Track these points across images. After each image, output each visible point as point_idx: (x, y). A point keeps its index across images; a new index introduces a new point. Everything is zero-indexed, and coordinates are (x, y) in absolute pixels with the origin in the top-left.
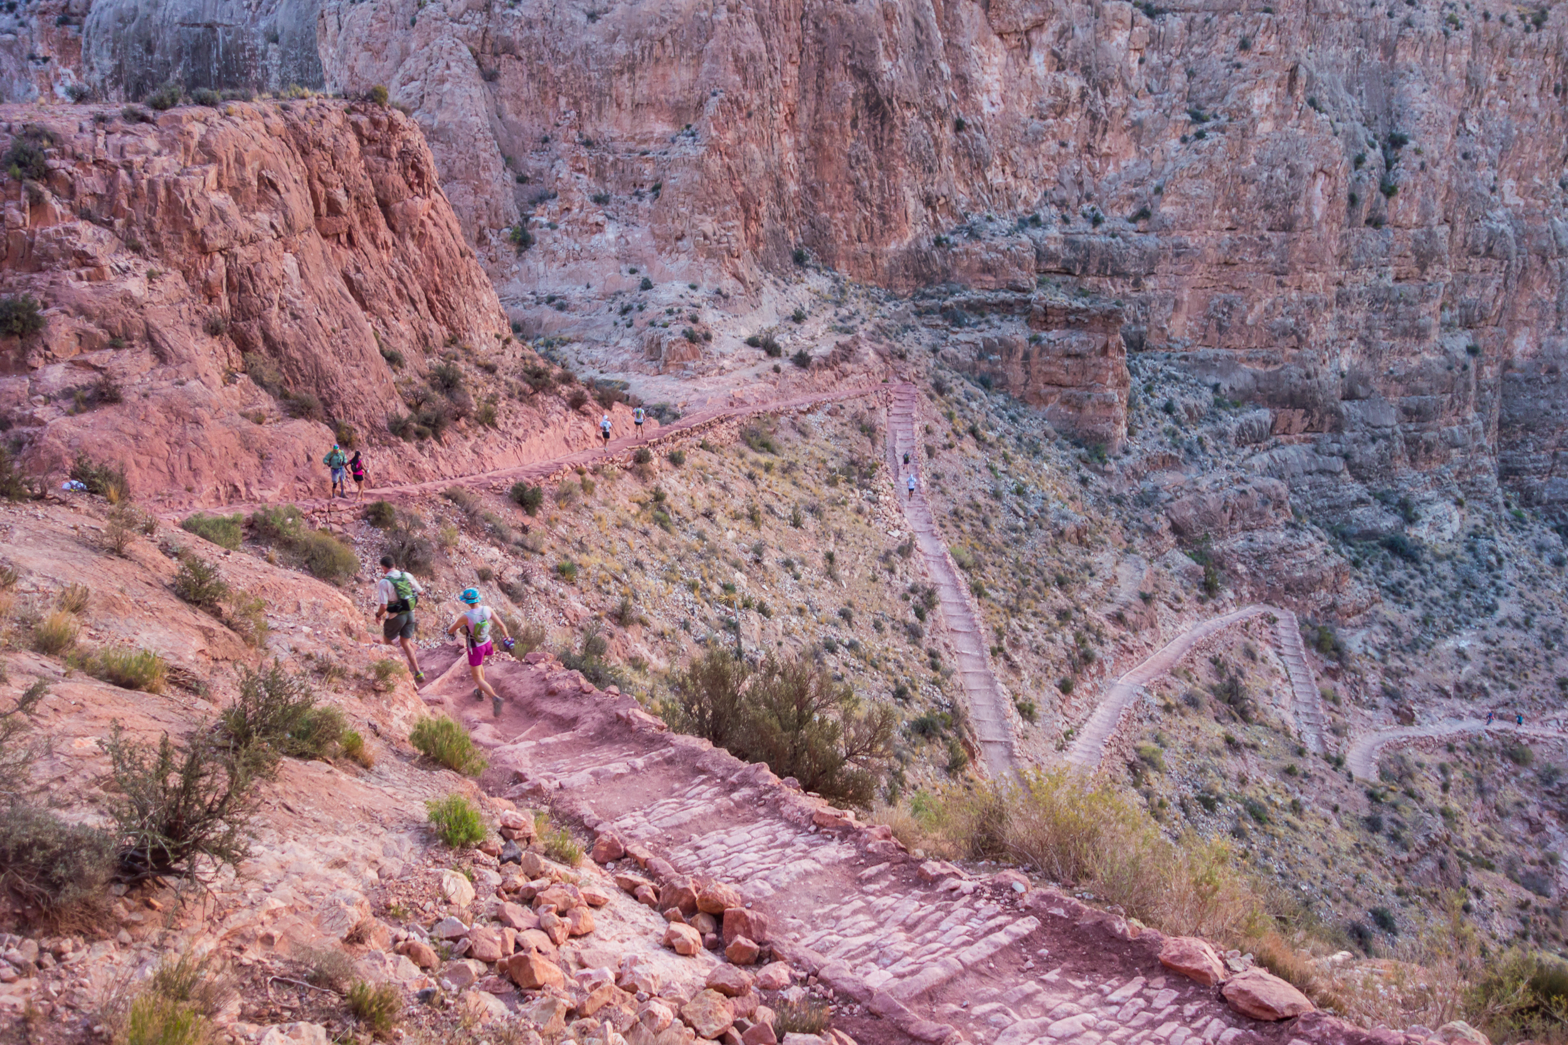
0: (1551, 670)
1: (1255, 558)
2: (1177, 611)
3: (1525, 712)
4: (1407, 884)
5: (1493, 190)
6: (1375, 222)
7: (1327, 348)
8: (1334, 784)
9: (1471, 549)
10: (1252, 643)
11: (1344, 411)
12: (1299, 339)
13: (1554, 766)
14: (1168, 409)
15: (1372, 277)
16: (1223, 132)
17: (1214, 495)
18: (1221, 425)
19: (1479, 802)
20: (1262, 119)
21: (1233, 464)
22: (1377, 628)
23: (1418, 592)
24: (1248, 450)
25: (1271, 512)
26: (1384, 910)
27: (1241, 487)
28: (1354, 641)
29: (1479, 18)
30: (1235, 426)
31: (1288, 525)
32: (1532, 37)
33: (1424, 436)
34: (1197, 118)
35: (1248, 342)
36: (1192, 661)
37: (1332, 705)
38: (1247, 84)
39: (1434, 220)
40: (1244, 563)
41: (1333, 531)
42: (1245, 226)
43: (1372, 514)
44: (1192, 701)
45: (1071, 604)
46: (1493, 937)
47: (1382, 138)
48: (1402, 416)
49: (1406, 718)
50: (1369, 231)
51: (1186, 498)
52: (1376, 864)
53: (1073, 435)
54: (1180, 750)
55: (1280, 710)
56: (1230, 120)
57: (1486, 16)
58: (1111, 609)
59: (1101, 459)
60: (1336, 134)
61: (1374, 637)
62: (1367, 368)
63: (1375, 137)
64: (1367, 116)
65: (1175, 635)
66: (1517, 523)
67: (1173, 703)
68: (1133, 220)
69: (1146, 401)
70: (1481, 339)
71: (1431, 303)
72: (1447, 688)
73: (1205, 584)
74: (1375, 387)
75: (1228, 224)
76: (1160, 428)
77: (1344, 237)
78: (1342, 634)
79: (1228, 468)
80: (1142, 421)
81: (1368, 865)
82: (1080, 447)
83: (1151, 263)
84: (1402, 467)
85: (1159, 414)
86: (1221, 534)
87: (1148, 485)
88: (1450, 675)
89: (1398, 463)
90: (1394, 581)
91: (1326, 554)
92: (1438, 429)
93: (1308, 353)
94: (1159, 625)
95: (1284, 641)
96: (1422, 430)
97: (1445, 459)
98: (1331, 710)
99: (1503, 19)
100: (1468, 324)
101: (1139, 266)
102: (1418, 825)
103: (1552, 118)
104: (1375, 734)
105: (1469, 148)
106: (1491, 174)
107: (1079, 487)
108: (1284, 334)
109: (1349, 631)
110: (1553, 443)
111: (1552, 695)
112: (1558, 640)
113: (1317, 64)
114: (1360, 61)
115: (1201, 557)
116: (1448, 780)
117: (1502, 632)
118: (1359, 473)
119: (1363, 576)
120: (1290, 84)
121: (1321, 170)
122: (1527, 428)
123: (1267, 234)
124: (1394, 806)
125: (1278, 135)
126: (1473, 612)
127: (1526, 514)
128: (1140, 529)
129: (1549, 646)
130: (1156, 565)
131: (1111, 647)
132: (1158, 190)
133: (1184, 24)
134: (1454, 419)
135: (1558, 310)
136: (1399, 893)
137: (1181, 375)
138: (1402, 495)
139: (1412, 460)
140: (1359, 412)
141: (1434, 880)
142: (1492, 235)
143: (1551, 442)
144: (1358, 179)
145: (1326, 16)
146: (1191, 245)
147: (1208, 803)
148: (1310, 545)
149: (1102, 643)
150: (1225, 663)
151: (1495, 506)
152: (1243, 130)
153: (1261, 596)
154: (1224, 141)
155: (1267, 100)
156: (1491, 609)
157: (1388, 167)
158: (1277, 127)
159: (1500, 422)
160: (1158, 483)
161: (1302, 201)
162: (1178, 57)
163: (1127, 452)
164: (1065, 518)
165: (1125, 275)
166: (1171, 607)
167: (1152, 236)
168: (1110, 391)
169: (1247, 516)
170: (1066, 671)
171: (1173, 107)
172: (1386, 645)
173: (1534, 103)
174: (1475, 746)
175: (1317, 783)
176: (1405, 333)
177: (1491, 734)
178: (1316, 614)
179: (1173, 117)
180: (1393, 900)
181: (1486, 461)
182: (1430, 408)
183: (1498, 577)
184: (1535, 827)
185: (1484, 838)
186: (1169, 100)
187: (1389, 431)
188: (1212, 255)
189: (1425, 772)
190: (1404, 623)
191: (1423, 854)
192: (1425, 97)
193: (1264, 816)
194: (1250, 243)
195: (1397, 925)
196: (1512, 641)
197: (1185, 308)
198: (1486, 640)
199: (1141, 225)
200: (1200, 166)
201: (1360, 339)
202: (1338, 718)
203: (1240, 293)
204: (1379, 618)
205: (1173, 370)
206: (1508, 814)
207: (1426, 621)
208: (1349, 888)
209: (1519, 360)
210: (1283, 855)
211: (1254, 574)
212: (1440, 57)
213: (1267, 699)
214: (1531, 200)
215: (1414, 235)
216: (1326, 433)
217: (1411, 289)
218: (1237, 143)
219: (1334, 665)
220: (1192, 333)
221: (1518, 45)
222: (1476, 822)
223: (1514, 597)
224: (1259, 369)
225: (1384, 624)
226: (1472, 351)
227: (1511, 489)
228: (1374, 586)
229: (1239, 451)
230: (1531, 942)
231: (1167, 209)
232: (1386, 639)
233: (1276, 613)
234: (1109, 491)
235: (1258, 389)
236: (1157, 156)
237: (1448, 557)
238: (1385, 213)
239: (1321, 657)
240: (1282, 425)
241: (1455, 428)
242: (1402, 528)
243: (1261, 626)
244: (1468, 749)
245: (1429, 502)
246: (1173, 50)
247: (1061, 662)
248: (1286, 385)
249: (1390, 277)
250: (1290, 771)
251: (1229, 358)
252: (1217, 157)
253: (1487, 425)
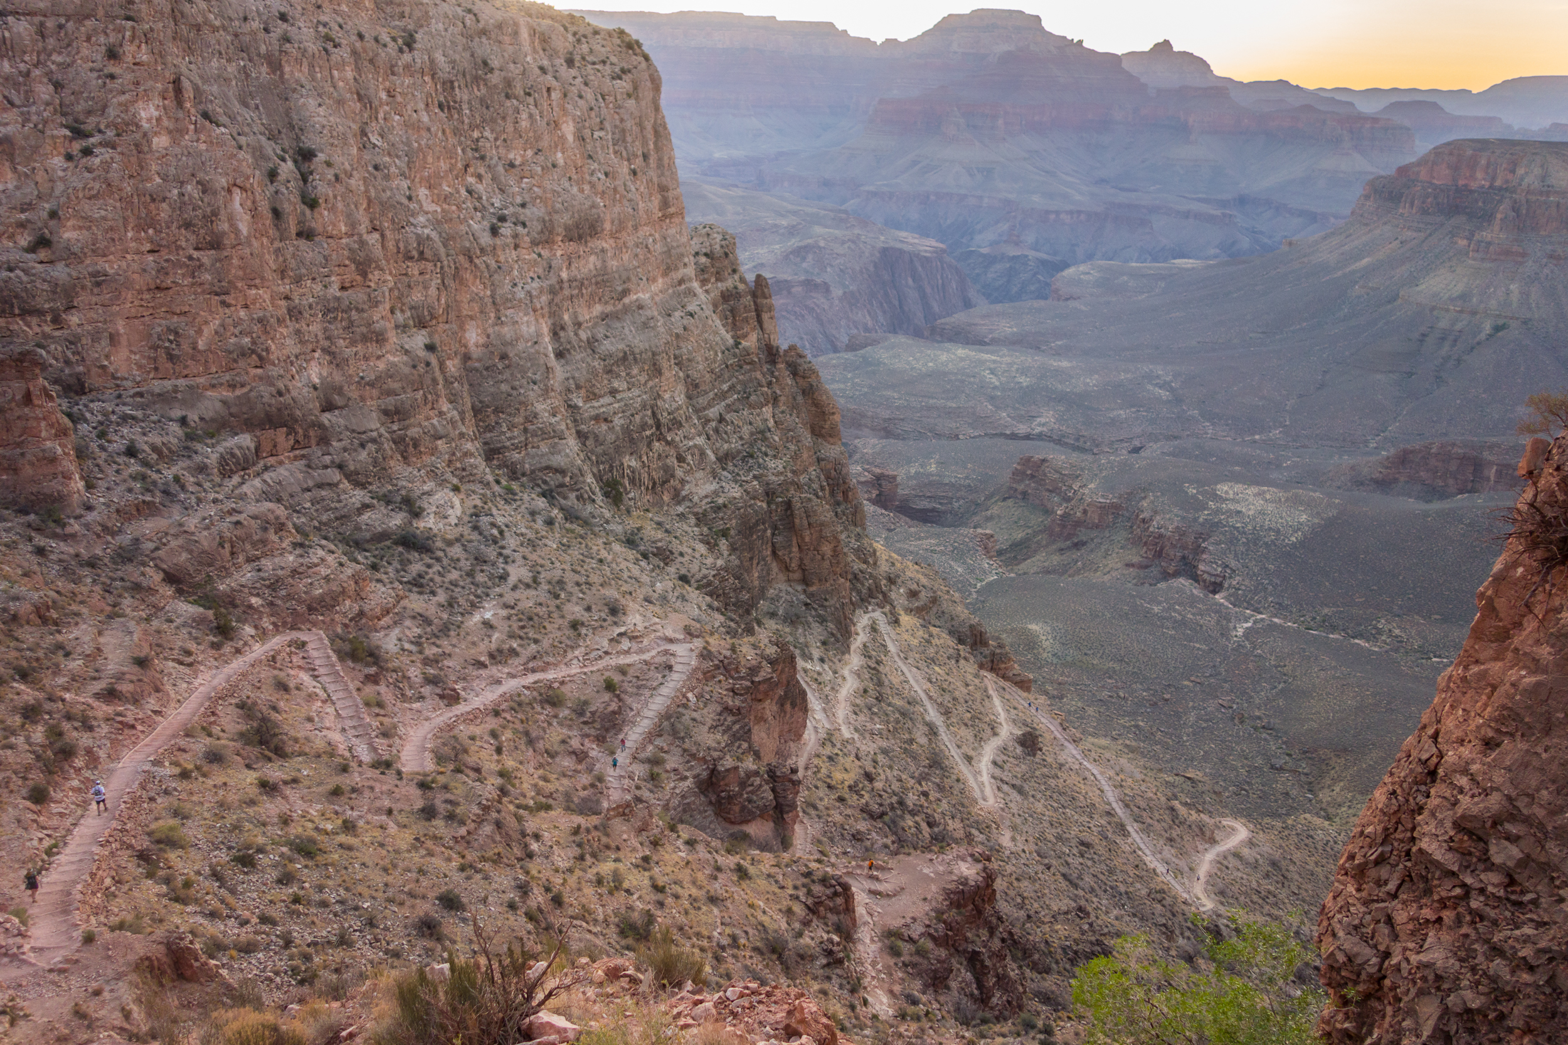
0: (563, 617)
1: (268, 587)
2: (190, 665)
3: (551, 659)
4: (472, 855)
5: (410, 198)
6: (306, 234)
7: (292, 363)
8: (385, 788)
9: (475, 528)
10: (282, 674)
11: (326, 422)
12: (260, 358)
13: (583, 698)
14: (131, 452)
15: (318, 288)
16: (114, 148)
17: (205, 533)
18: (198, 459)
19: (530, 752)
20: (156, 133)
21: (220, 497)
22: (408, 623)
23: (438, 579)
24: (236, 479)
25: (273, 537)
26: (450, 892)
27: (234, 519)
28: (389, 642)
29: (354, 38)
30: (214, 457)
31: (295, 545)
32: (407, 57)
33: (409, 433)
34: (78, 133)
35: (207, 368)
36: (213, 713)
37: (377, 710)
38: (127, 96)
39: (363, 229)
40: (258, 595)
41: (345, 541)
42: (168, 247)
43: (379, 516)
44: (215, 757)
45: (41, 696)
46: (557, 871)
47: (291, 152)
48: (383, 418)
49: (452, 698)
50: (302, 243)
51: (174, 543)
52: (439, 849)
53: (14, 502)
54: (207, 815)
55: (325, 732)
56: (118, 135)
57: (361, 36)
58: (98, 686)
59: (57, 522)
60: (240, 148)
61: (408, 632)
62: (338, 377)
63: (283, 150)
64: (270, 131)
65: (190, 692)
66: (510, 496)
67: (190, 767)
68: (32, 249)
69: (102, 448)
70: (436, 336)
71: (381, 308)
72: (482, 659)
73: (218, 628)
74: (351, 395)
75: (148, 247)
76: (126, 474)
77: (278, 251)
78: (377, 638)
79: (215, 501)
80: (101, 471)
81: (431, 854)
82: (27, 513)
83: (68, 296)
84: (396, 466)
85: (121, 459)
86: (225, 572)
87: (125, 539)
88: (483, 647)
89: (392, 463)
90: (414, 574)
91: (341, 564)
92: (420, 425)
93: (274, 371)
94: (168, 687)
95: (317, 662)
96: (406, 428)
97: (434, 451)
98: (378, 715)
99: (376, 40)
100: (421, 324)
101: (54, 300)
102: (470, 796)
103: (444, 132)
104: (427, 724)
105: (378, 160)
106: (405, 184)
107: (35, 559)
108: (243, 355)
109: (382, 633)
110: (521, 420)
111: (569, 638)
112: (562, 589)
113: (201, 77)
114: (247, 76)
115: (208, 600)
116: (501, 743)
117: (517, 594)
118: (357, 480)
119: (384, 577)
120: (176, 97)
121: (235, 185)
122: (497, 411)
123: (196, 254)
124: (445, 787)
125: (178, 150)
126: (490, 584)
127: (515, 486)
128: (125, 589)
129: (557, 597)
130: (155, 623)
131: (104, 729)
132: (53, 215)
133: (33, 29)
134: (431, 413)
135: (494, 303)
136: (462, 869)
137: (139, 414)
138: (403, 492)
139: (405, 458)
140: (342, 421)
141: (494, 842)
142: (421, 241)
143: (519, 419)
144: (277, 192)
145: (198, 28)
146: (111, 272)
147: (246, 861)
148: (323, 560)
149: (91, 729)
150: (255, 704)
151: (487, 485)
152: (136, 145)
153: (285, 624)
154: (118, 158)
155: (156, 114)
156: (504, 577)
157: (305, 181)
158: (175, 142)
159: (473, 408)
160: (137, 534)
161: (223, 216)
162: (36, 66)
163: (89, 508)
164: (16, 598)
165: (40, 313)
166: (181, 663)
167: (60, 266)
168: (48, 444)
169: (248, 547)
170: (37, 777)
171: (45, 122)
172: (420, 637)
173: (425, 119)
174: (517, 703)
175: (367, 793)
176: (365, 339)
177: (528, 688)
178: (346, 626)
179: (48, 133)
180: (458, 877)
181: (469, 446)
182: (408, 406)
183: (503, 548)
184: (580, 756)
185: (541, 783)
186: (38, 114)
187: (375, 434)
188: (139, 281)
189: (478, 743)
190: (432, 611)
191: (480, 821)
192: (321, 111)
193: (313, 848)
194: (178, 264)
195: (465, 900)
196: (527, 600)
197: (124, 340)
198: (506, 606)
199: (43, 254)
200: (97, 186)
201: (323, 350)
202: (386, 720)
203: (182, 318)
204: (409, 613)
205: (128, 410)
206: (557, 753)
207: (451, 604)
208: (412, 886)
209: (476, 352)
210: (339, 881)
211: (272, 604)
212: (327, 73)
213: (309, 726)
214: (446, 206)
215: (347, 245)
216: (314, 448)
217: (358, 296)
218: (134, 159)
219: (373, 670)
220: (140, 367)
221: (396, 65)
222: (532, 770)
223: (520, 561)
224: (227, 394)
225: (414, 617)
226: (430, 348)
227: (499, 467)
228: (397, 584)
229: (226, 482)
230: (589, 859)
231: (70, 234)
232: (419, 631)
233: (303, 636)
234: (77, 555)
235: (231, 415)
236: (40, 176)
237: (457, 540)
238: (313, 225)
239: (358, 666)
240: (267, 447)
241: (435, 421)
242: (411, 523)
243: (290, 654)
244: (512, 709)
245: (429, 494)
246: (27, 58)
247: (28, 768)
248: (259, 406)
249: (336, 286)
250: (336, 792)
251: (190, 387)
252: (114, 176)
253: (462, 413)
